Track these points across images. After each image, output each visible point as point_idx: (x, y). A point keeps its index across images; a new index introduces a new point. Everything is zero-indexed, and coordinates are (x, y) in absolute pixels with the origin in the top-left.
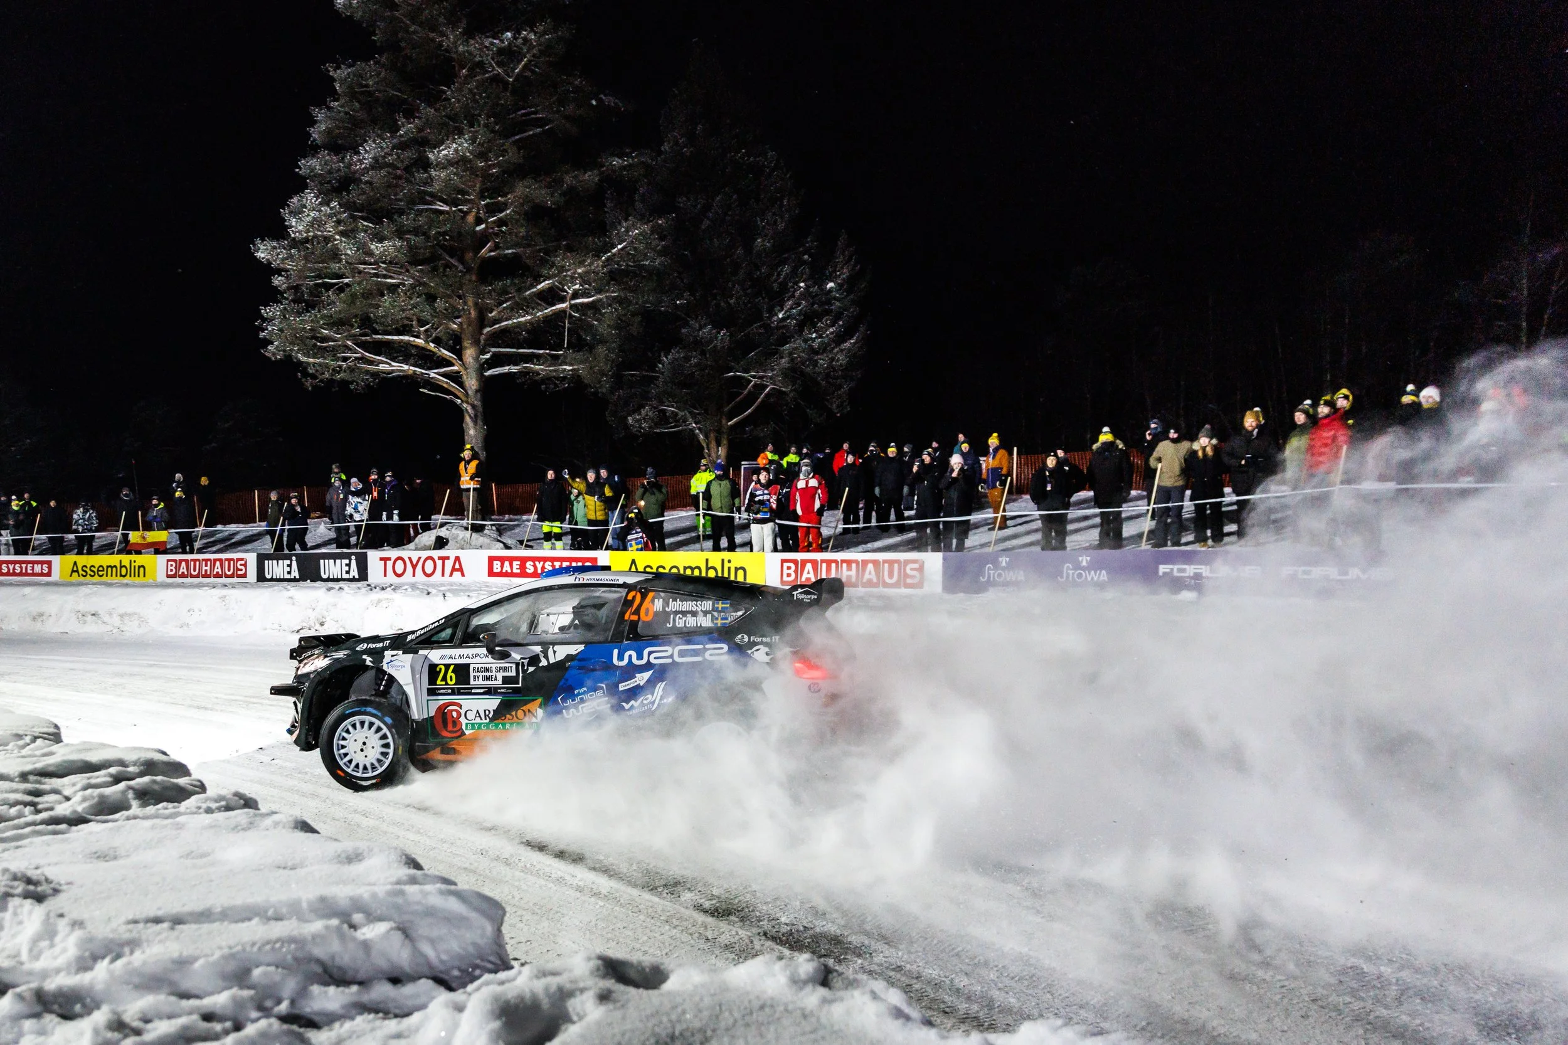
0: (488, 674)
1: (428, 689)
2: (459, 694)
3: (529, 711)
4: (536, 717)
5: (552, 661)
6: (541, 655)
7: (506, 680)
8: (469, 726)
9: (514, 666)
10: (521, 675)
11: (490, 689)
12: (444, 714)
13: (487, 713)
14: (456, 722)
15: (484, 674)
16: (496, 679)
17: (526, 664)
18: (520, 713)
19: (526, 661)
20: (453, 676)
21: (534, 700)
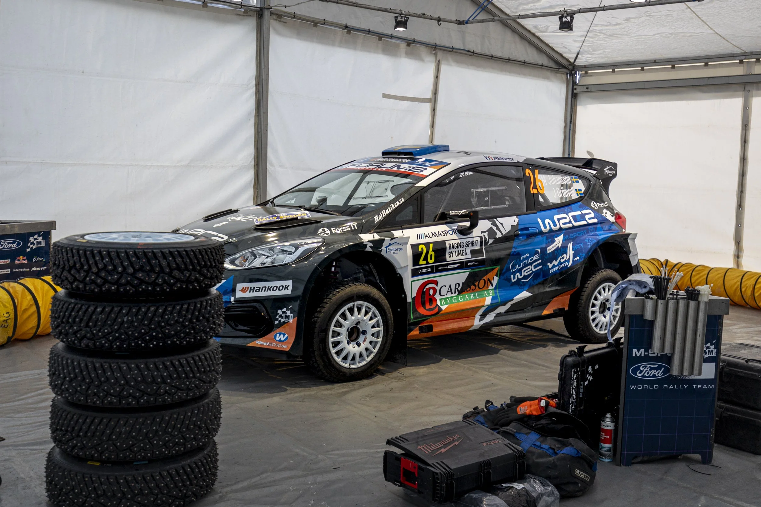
0: (460, 249)
1: (412, 270)
2: (438, 271)
3: (489, 280)
4: (492, 286)
5: (504, 233)
6: (495, 228)
7: (473, 252)
8: (443, 301)
9: (479, 239)
10: (483, 247)
11: (462, 263)
12: (423, 293)
13: (457, 285)
14: (432, 300)
15: (457, 250)
16: (466, 254)
17: (487, 237)
18: (482, 282)
19: (486, 234)
20: (433, 253)
21: (493, 269)
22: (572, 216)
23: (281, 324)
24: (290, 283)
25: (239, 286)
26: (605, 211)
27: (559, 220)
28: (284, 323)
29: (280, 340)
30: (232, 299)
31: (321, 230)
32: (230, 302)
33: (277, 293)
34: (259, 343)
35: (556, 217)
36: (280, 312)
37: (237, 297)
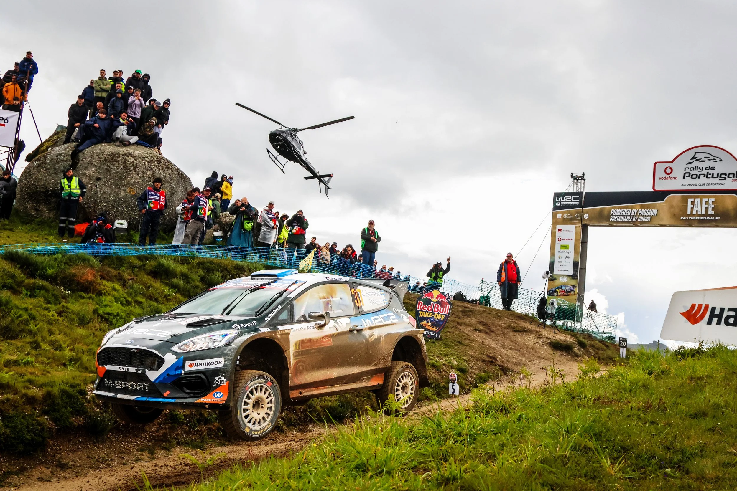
22: (383, 318)
23: (218, 386)
24: (222, 359)
25: (187, 363)
26: (402, 315)
27: (375, 320)
28: (220, 385)
29: (217, 397)
30: (183, 372)
31: (234, 326)
32: (181, 374)
33: (214, 366)
34: (202, 400)
35: (373, 318)
36: (217, 378)
37: (186, 370)
